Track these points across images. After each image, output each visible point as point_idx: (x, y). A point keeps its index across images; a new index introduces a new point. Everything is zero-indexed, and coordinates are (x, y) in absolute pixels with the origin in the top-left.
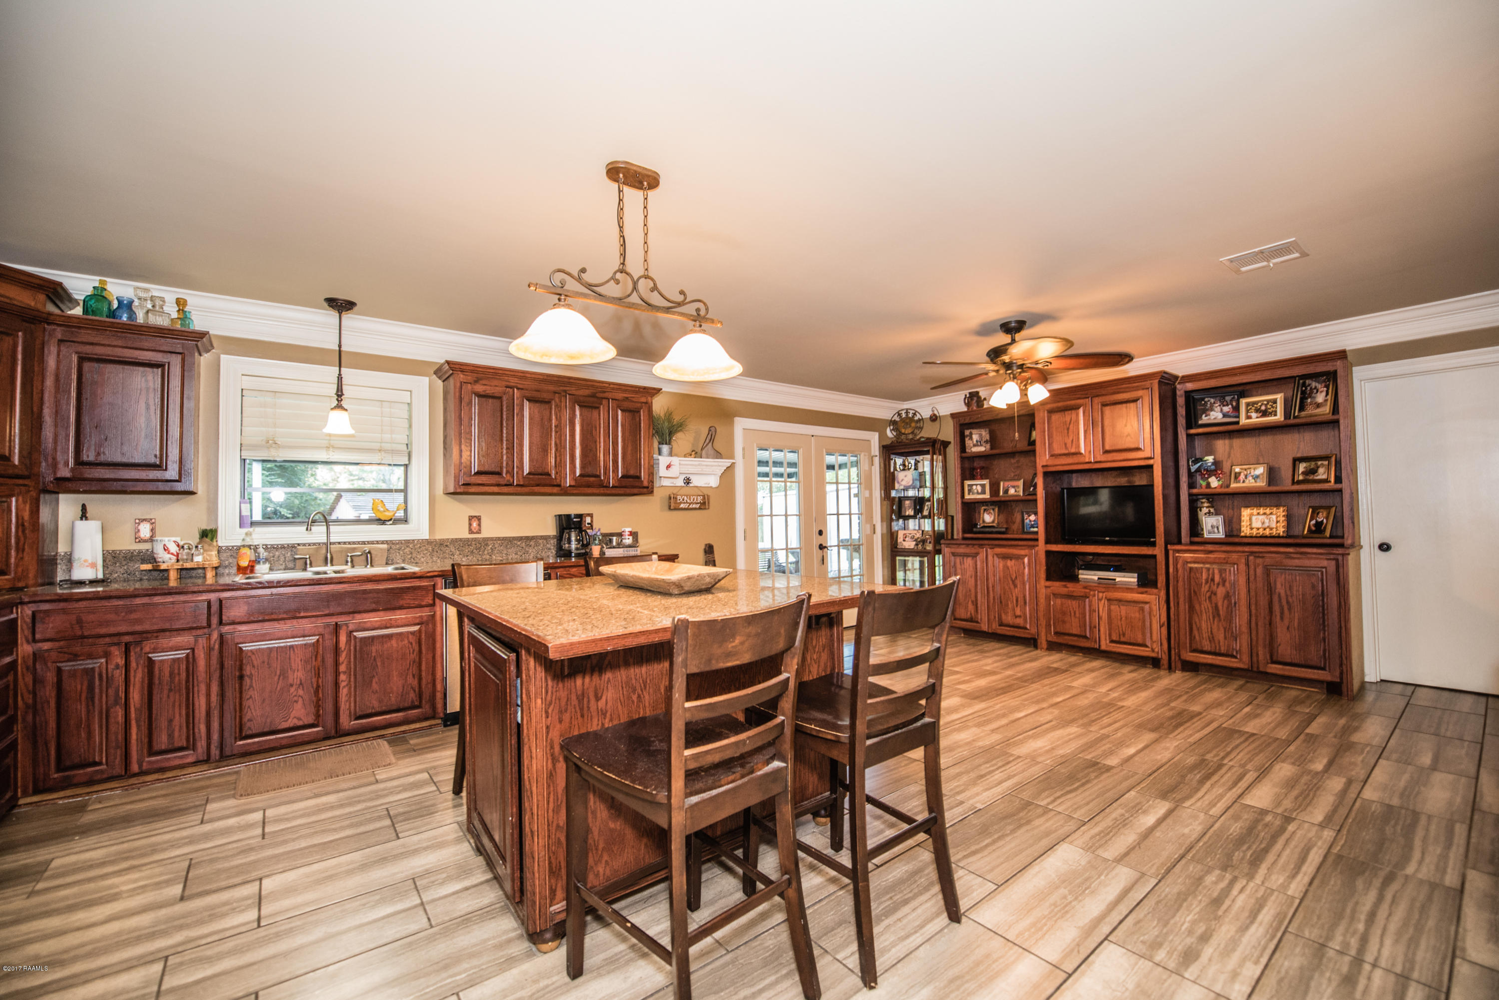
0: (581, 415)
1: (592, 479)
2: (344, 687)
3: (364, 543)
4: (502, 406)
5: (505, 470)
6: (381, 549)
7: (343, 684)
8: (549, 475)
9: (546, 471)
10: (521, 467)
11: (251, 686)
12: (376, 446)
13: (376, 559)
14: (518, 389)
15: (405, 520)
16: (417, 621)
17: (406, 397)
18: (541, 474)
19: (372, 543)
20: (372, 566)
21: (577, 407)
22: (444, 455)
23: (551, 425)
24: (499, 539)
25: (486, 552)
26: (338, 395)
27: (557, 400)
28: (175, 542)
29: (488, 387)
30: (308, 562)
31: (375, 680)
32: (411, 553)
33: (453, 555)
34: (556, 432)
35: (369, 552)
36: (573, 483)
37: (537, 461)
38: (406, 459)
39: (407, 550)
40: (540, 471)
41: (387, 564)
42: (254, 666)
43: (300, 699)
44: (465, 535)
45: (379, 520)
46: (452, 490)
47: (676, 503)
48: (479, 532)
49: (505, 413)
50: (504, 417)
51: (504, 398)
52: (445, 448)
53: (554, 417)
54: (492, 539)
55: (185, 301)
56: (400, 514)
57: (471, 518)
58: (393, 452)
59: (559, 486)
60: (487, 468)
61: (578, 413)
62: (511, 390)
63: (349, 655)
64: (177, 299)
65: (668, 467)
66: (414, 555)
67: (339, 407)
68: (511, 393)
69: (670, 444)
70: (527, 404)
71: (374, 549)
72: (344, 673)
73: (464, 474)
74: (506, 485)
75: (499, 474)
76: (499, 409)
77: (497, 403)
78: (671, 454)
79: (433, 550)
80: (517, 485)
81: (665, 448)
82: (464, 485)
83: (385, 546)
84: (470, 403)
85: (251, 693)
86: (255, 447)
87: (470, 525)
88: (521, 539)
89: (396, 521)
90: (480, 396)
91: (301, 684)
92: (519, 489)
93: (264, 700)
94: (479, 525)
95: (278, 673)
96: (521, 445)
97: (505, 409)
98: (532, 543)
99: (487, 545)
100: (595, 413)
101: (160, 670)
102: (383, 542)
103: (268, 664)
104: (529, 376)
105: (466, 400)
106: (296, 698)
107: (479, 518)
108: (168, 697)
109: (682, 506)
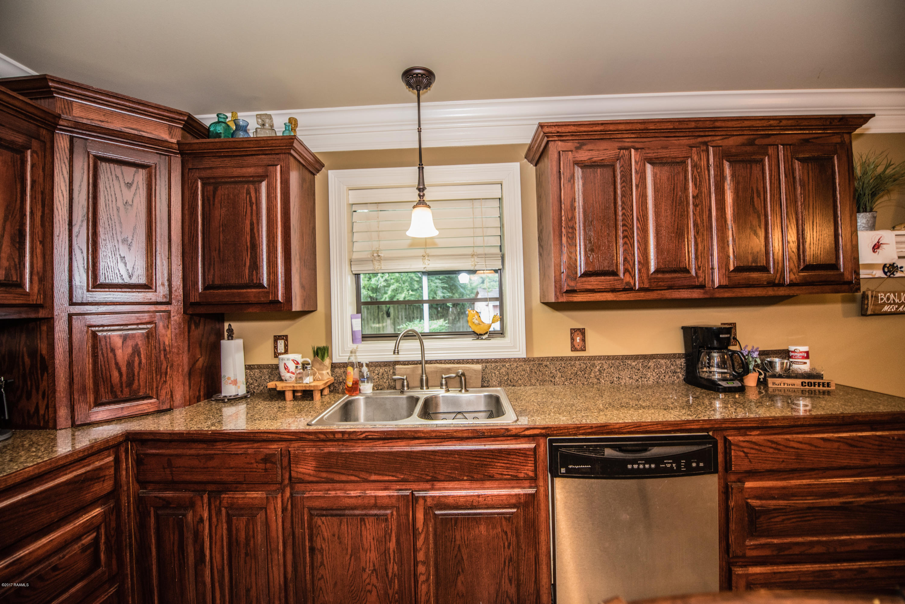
0: (733, 176)
1: (755, 275)
2: (423, 582)
3: (459, 362)
4: (614, 176)
5: (621, 268)
6: (475, 371)
7: (422, 578)
8: (687, 271)
9: (682, 266)
10: (645, 262)
11: (322, 563)
12: (469, 251)
13: (470, 381)
14: (636, 149)
15: (501, 333)
16: (513, 501)
17: (495, 191)
18: (674, 271)
19: (467, 362)
20: (467, 391)
21: (726, 165)
22: (540, 254)
23: (687, 197)
24: (608, 358)
25: (592, 375)
26: (419, 189)
27: (695, 158)
28: (293, 360)
29: (594, 153)
30: (405, 383)
31: (461, 578)
32: (508, 374)
33: (554, 377)
34: (695, 206)
35: (463, 374)
36: (725, 282)
37: (668, 251)
38: (500, 262)
39: (503, 370)
40: (674, 266)
41: (483, 386)
42: (324, 539)
43: (374, 590)
44: (567, 352)
45: (474, 333)
46: (552, 299)
47: (876, 304)
48: (584, 349)
49: (619, 186)
50: (619, 192)
51: (618, 166)
52: (540, 246)
53: (691, 184)
54: (599, 358)
55: (296, 120)
56: (496, 326)
57: (573, 331)
58: (486, 256)
59: (702, 287)
60: (597, 267)
61: (728, 171)
62: (626, 152)
63: (427, 539)
64: (290, 119)
65: (876, 247)
66: (511, 376)
67: (422, 202)
68: (627, 157)
69: (871, 210)
70: (649, 167)
71: (469, 370)
72: (424, 563)
73: (568, 276)
74: (624, 290)
75: (614, 273)
76: (611, 179)
77: (608, 172)
78: (873, 227)
79: (531, 370)
80: (641, 290)
81: (862, 219)
82: (567, 292)
83: (479, 367)
84: (572, 177)
85: (322, 571)
86: (361, 261)
87: (573, 339)
88: (636, 357)
89: (492, 335)
90: (583, 165)
91: (375, 570)
92: (642, 296)
93: (336, 584)
94: (584, 340)
95: (349, 551)
96: (644, 230)
97: (619, 181)
98: (651, 364)
99: (594, 365)
100: (756, 169)
101: (237, 530)
102: (478, 362)
103: (339, 538)
104: (652, 127)
105: (566, 173)
106: (369, 587)
107: (582, 332)
108: (245, 563)
109: (886, 308)
